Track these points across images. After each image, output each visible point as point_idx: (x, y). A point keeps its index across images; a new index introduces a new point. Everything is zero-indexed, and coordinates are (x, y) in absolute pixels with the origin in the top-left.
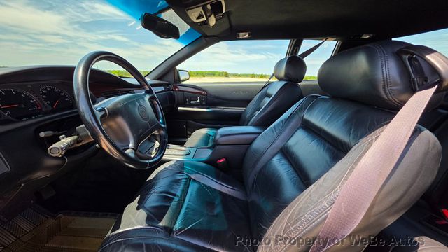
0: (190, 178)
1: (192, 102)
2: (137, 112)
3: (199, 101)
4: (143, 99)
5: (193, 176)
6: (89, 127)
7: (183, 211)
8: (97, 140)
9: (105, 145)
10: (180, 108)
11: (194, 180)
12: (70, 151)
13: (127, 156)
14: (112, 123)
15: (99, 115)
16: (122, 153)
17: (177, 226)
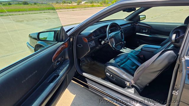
0: (129, 59)
1: (143, 31)
2: (117, 37)
3: (147, 31)
4: (119, 33)
5: (130, 58)
6: (107, 39)
7: (124, 64)
8: (108, 42)
9: (110, 44)
10: (137, 33)
11: (130, 59)
12: (104, 44)
13: (113, 47)
14: (111, 39)
15: (109, 37)
16: (112, 46)
17: (121, 66)
